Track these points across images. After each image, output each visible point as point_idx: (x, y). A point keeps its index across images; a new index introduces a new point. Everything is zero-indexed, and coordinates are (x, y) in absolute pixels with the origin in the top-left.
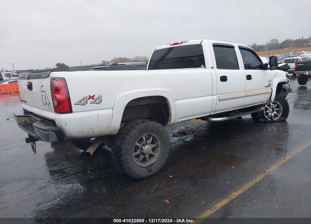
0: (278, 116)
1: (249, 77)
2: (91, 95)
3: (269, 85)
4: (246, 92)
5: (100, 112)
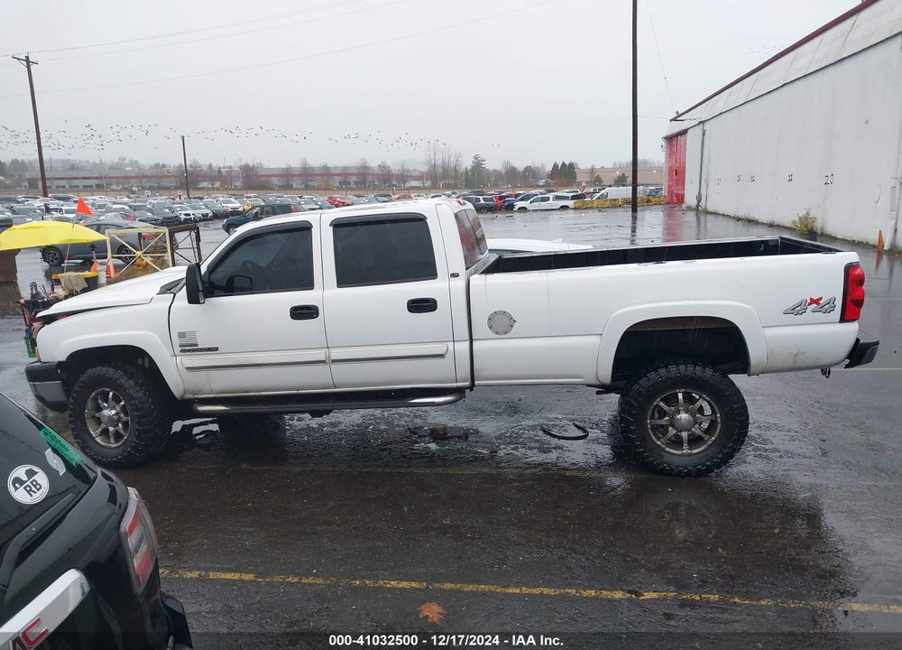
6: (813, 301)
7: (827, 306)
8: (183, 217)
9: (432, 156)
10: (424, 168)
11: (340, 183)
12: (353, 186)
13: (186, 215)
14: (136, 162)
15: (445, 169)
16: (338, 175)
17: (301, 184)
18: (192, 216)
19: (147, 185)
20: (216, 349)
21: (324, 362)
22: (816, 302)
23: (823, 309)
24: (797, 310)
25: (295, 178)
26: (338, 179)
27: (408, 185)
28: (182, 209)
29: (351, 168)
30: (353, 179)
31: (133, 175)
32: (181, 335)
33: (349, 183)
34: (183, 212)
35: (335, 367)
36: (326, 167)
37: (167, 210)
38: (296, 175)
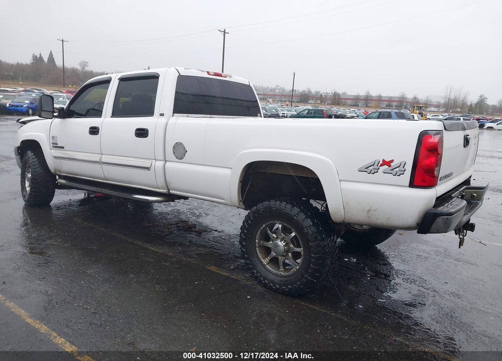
6: (385, 163)
7: (397, 169)
8: (281, 115)
9: (448, 94)
10: (442, 101)
11: (387, 106)
12: (394, 107)
13: (283, 114)
14: (283, 88)
15: (455, 101)
16: (385, 101)
17: (364, 105)
18: (286, 115)
19: (284, 100)
20: (63, 148)
21: (99, 162)
22: (388, 163)
23: (394, 172)
24: (370, 169)
25: (361, 101)
26: (386, 103)
27: (428, 109)
28: (282, 110)
29: (395, 97)
30: (395, 104)
31: (278, 94)
32: (53, 138)
33: (392, 106)
34: (282, 112)
35: (104, 166)
36: (380, 96)
37: (274, 110)
38: (361, 100)
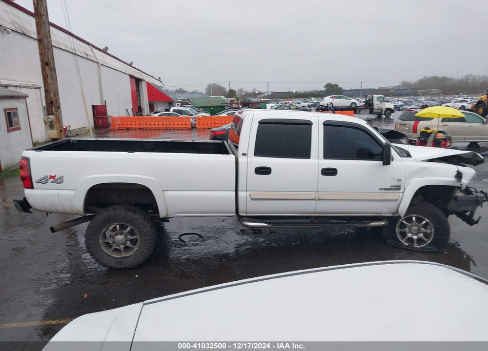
0: (425, 242)
1: (330, 172)
2: (53, 175)
3: (396, 188)
4: (320, 194)
5: (61, 192)
